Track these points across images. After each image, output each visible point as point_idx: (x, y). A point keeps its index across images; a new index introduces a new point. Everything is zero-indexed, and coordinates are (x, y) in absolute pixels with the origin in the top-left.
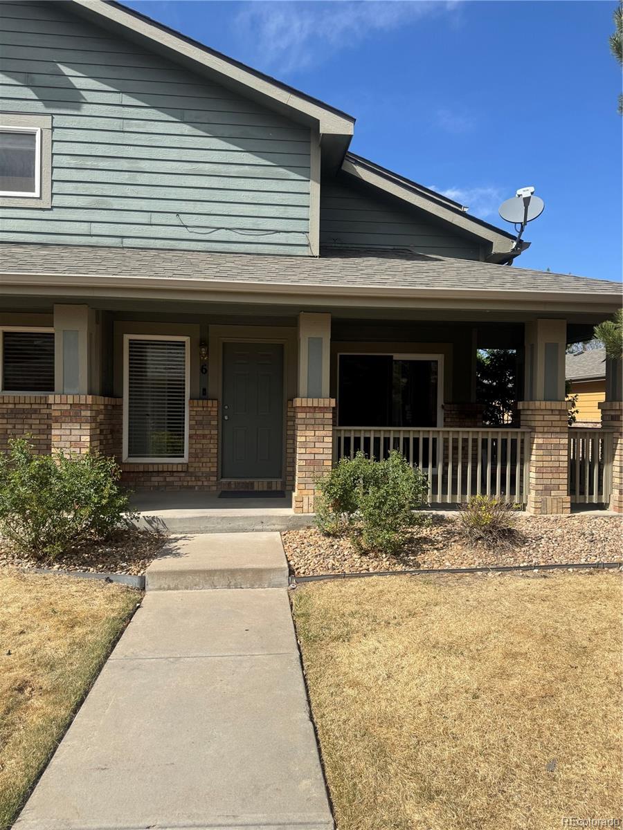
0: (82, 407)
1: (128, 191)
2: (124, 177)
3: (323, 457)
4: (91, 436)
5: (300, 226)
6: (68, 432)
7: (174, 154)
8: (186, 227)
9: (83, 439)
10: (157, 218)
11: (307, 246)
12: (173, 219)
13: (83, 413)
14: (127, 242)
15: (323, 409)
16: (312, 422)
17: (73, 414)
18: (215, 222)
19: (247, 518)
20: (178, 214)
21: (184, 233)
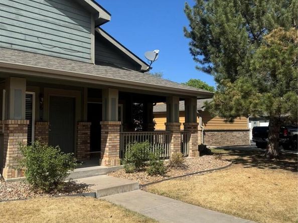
0: (24, 126)
1: (15, 23)
2: (13, 16)
3: (116, 144)
4: (28, 139)
5: (88, 51)
6: (17, 138)
7: (36, 11)
8: (42, 44)
9: (24, 140)
10: (28, 38)
11: (90, 59)
12: (35, 39)
13: (24, 128)
14: (14, 47)
15: (116, 126)
16: (113, 130)
17: (19, 129)
18: (54, 43)
19: (92, 170)
20: (38, 37)
21: (41, 47)
